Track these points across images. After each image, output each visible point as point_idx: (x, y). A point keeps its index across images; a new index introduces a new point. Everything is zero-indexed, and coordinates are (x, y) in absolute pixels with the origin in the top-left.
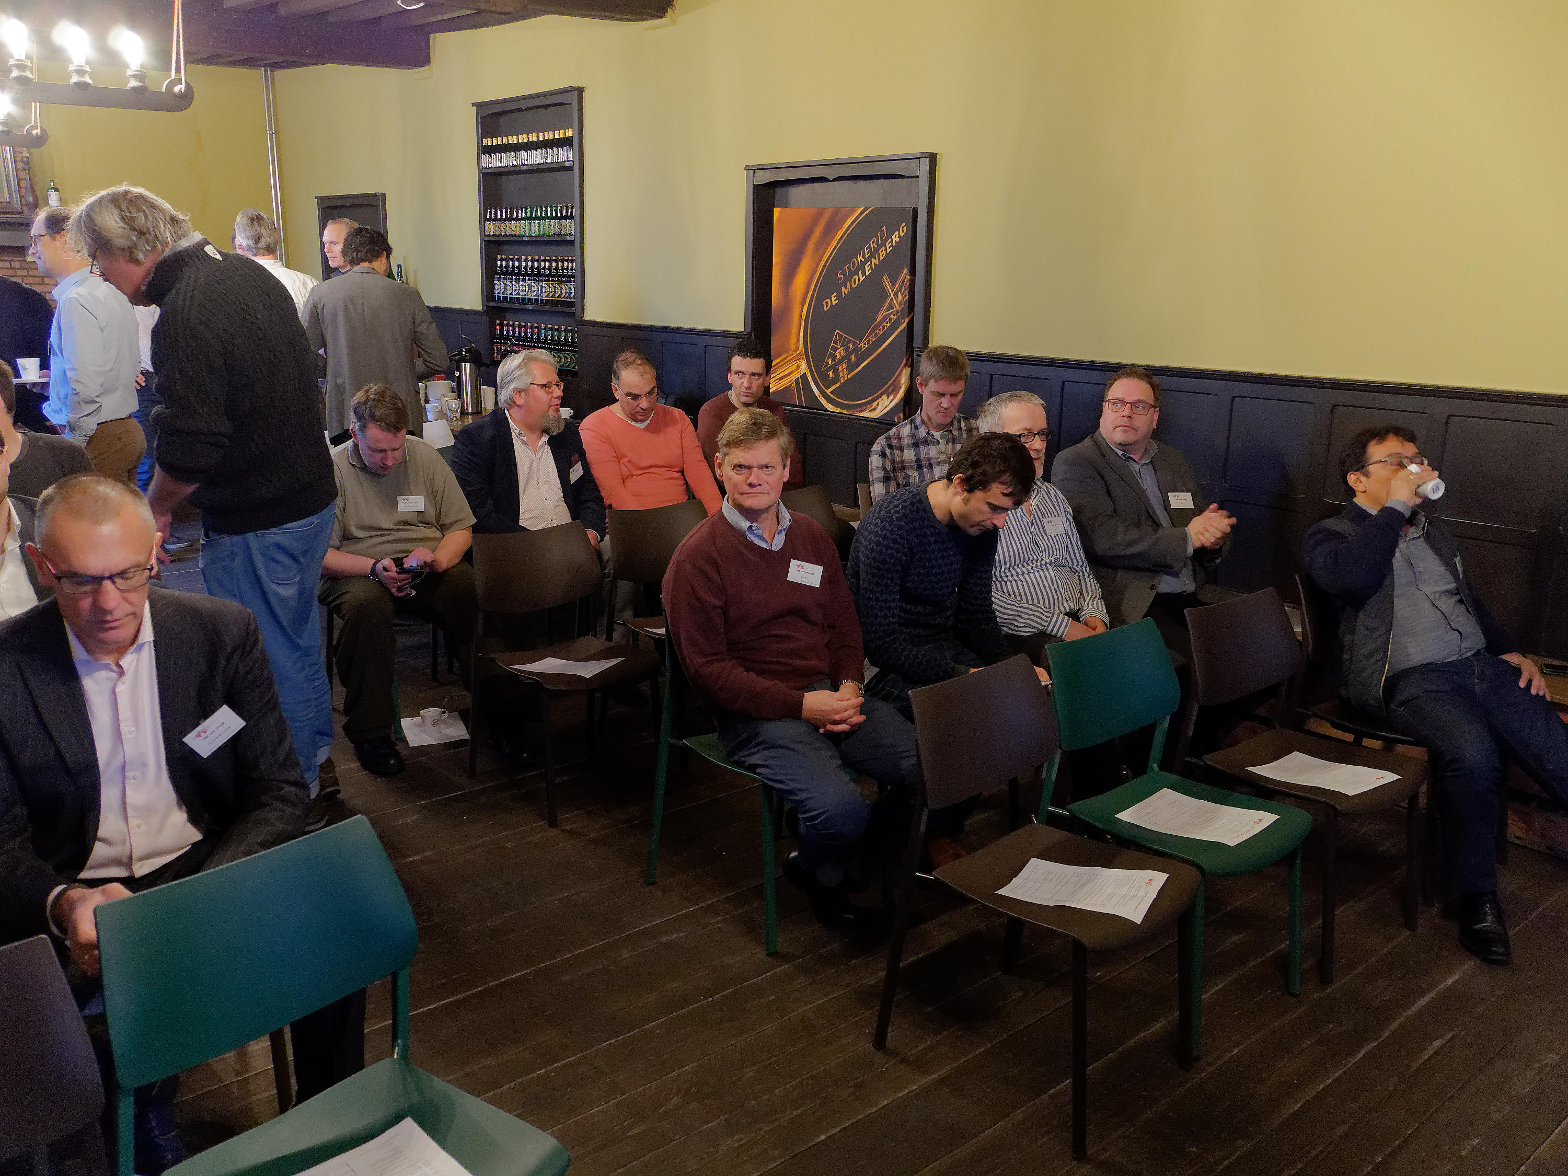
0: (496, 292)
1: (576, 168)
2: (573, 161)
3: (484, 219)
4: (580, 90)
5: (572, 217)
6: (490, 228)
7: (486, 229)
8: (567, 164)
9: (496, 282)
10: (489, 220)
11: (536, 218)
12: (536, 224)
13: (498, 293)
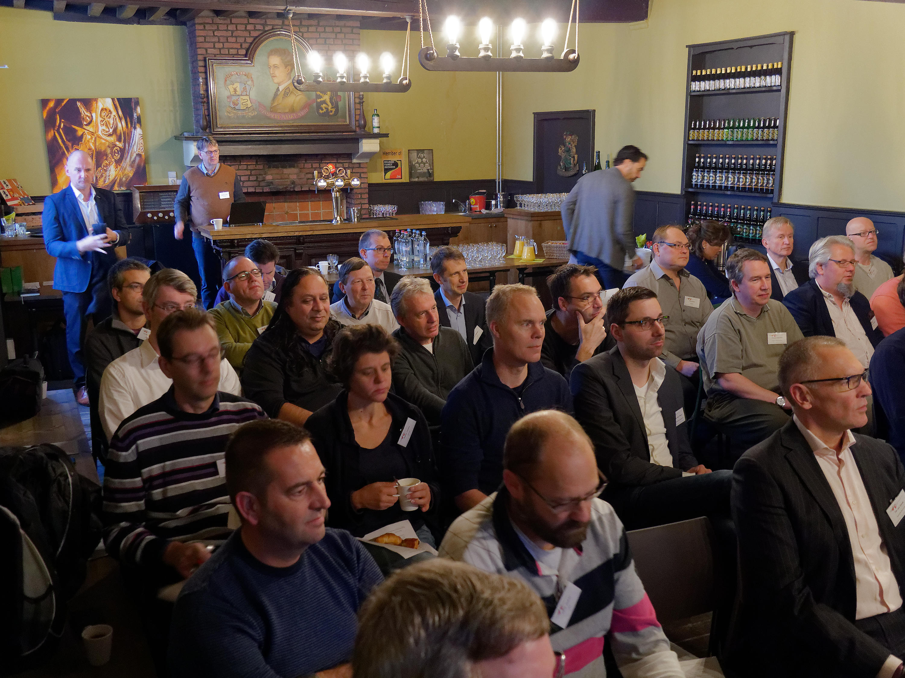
0: (694, 181)
1: (784, 90)
2: (781, 85)
3: (688, 128)
4: (792, 34)
5: (775, 127)
6: (694, 135)
7: (691, 135)
8: (775, 88)
9: (694, 174)
10: (695, 129)
11: (739, 127)
12: (739, 132)
13: (696, 182)
